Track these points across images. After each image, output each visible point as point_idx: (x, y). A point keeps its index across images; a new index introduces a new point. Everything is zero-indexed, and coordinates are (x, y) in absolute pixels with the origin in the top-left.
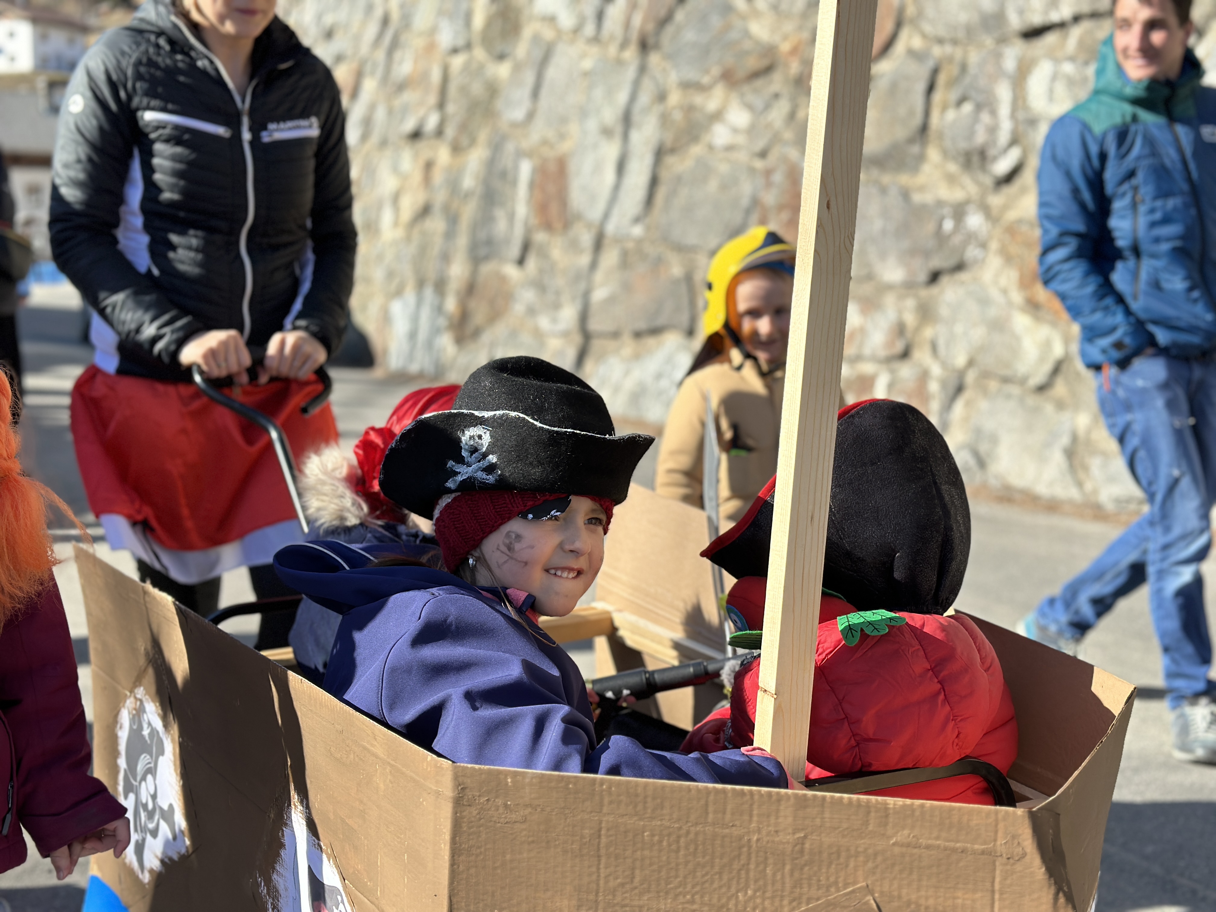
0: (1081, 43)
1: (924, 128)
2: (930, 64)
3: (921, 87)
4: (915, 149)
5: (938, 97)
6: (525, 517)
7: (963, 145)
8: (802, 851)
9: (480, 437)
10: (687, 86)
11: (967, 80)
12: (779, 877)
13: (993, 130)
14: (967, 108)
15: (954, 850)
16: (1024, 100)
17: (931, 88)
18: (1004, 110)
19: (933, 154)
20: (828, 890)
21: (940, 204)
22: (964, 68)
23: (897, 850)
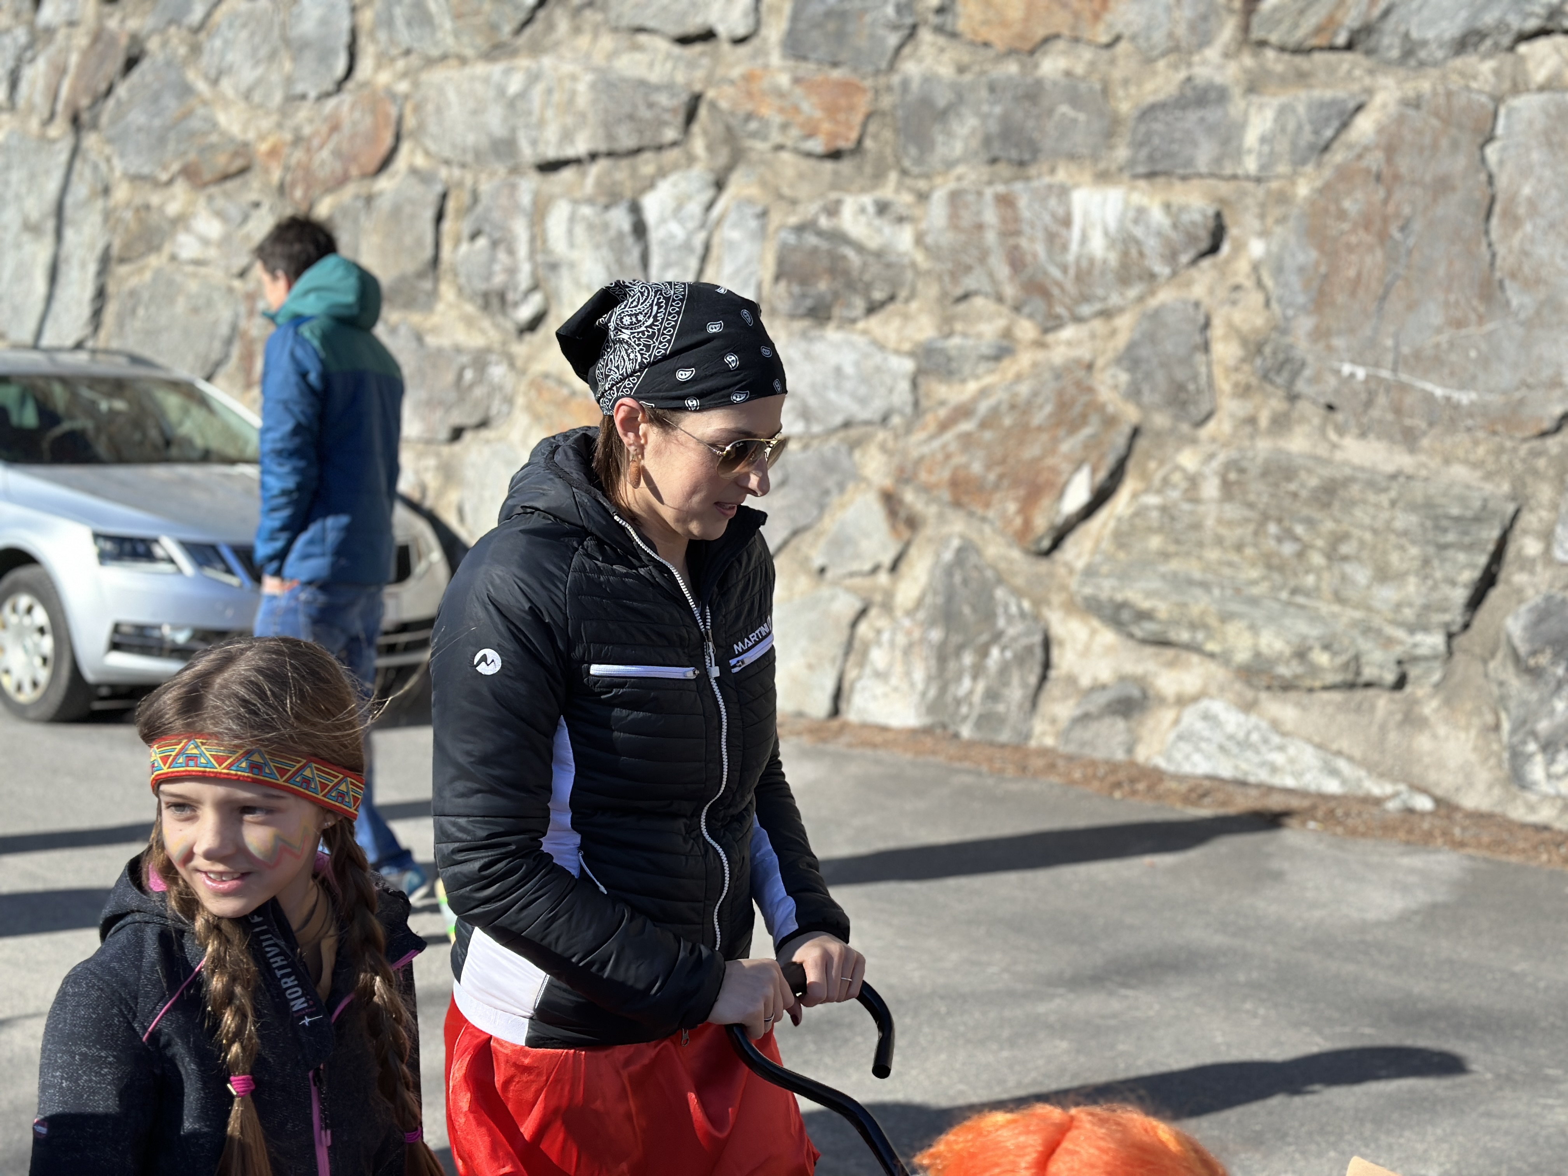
0: (599, 183)
1: (435, 261)
2: (438, 189)
3: (429, 214)
4: (427, 285)
5: (447, 225)
7: (482, 286)
10: (136, 179)
11: (480, 209)
13: (512, 271)
14: (482, 242)
16: (545, 241)
17: (439, 217)
18: (523, 249)
19: (447, 291)
21: (458, 350)
22: (475, 197)
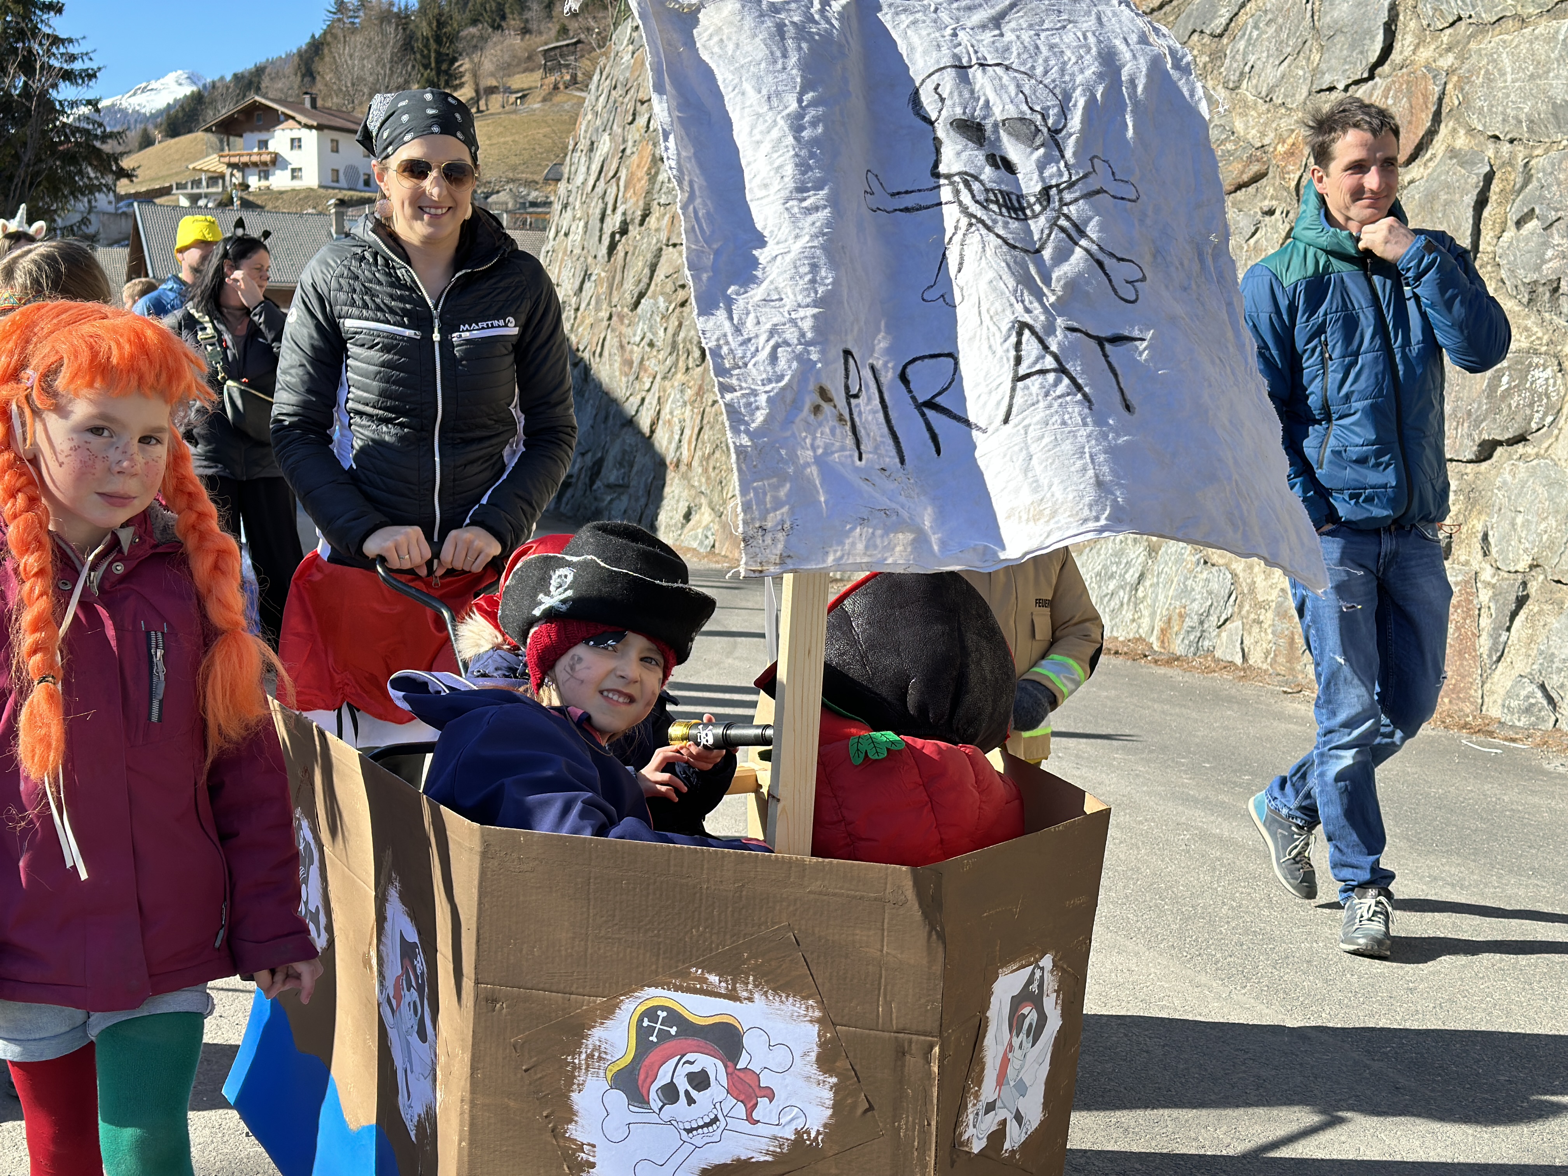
2: (1483, 169)
3: (1470, 199)
5: (1489, 213)
6: (587, 643)
8: (741, 897)
9: (566, 576)
11: (1533, 187)
12: (723, 917)
14: (1532, 225)
15: (855, 897)
17: (1481, 203)
20: (759, 926)
22: (1527, 174)
23: (812, 896)
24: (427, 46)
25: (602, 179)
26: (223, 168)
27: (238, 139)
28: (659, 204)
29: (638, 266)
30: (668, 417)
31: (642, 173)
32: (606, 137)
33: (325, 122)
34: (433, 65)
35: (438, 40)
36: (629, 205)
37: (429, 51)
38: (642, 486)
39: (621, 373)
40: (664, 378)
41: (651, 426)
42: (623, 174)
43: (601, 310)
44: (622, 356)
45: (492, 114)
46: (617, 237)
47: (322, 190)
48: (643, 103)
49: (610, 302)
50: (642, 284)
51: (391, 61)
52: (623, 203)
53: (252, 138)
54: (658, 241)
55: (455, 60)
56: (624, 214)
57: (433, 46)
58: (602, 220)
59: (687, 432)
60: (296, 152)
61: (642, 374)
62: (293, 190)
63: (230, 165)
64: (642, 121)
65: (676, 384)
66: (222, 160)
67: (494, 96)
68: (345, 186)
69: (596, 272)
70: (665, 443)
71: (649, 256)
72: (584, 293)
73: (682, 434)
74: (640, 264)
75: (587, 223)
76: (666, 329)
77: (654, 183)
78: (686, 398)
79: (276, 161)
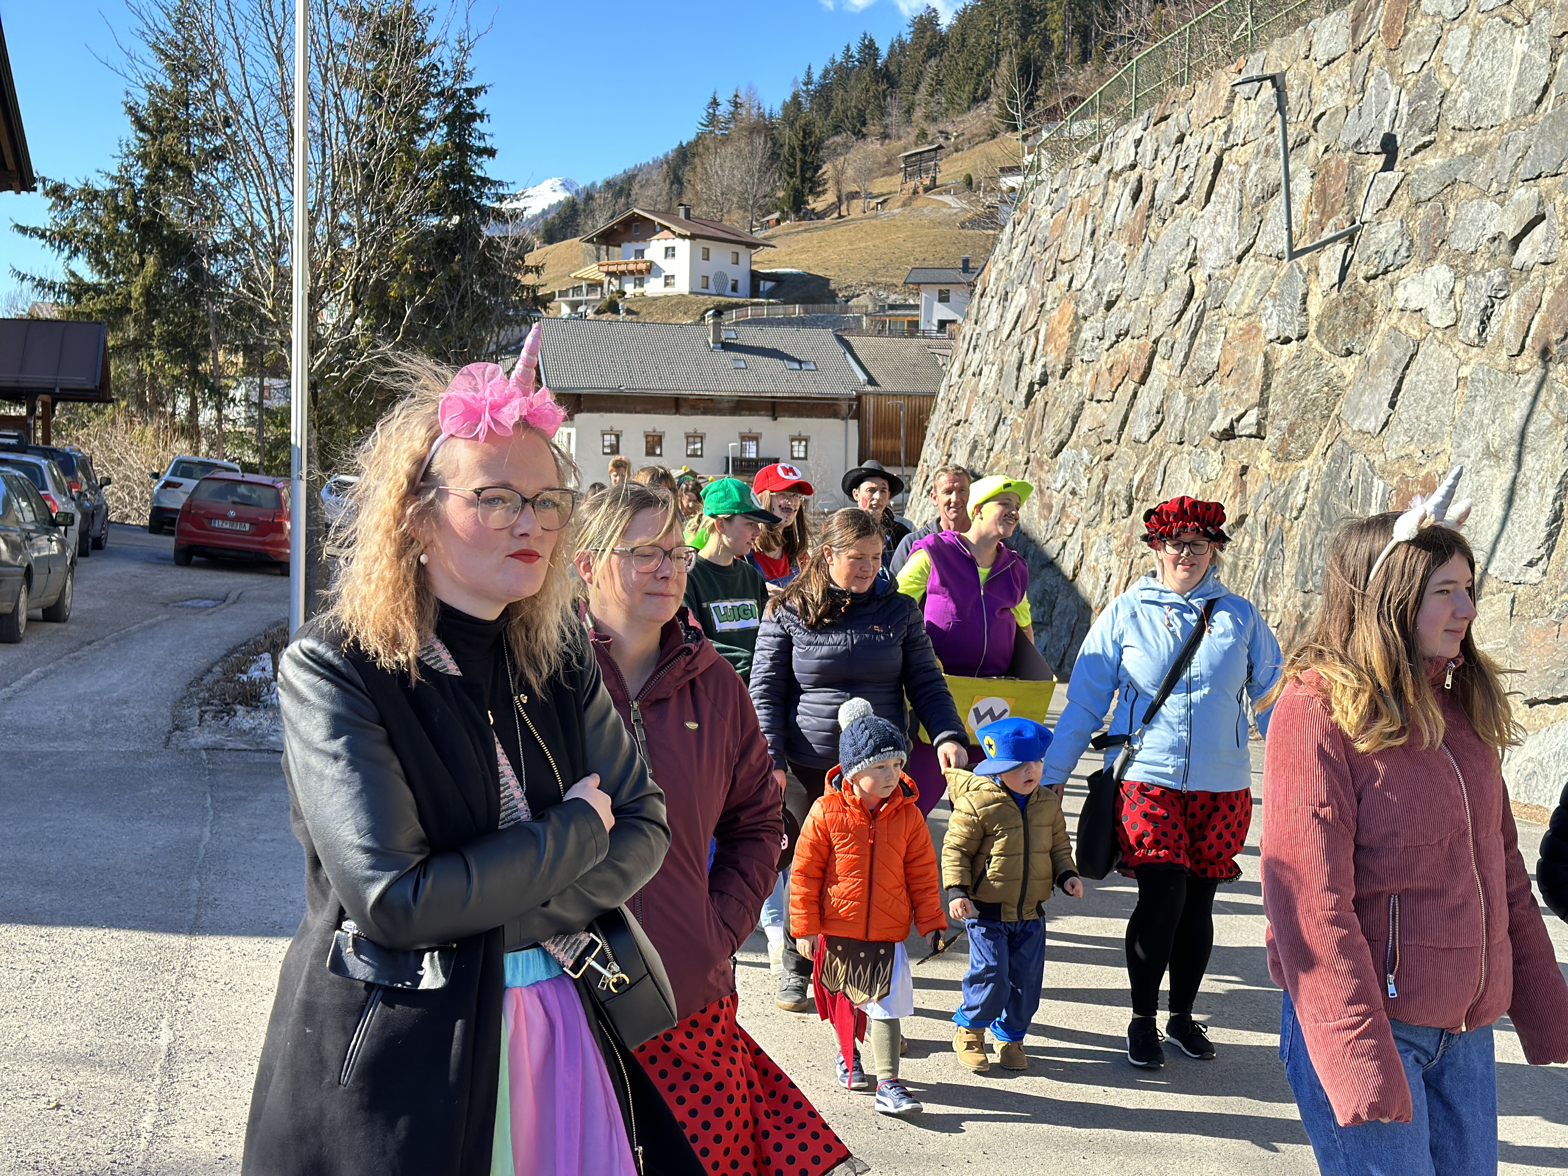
24: (793, 155)
25: (1018, 329)
26: (602, 277)
27: (616, 249)
28: (1082, 361)
29: (1059, 418)
30: (1093, 563)
31: (1064, 329)
32: (1022, 289)
33: (697, 232)
34: (798, 173)
35: (804, 149)
36: (1049, 359)
37: (795, 160)
38: (1065, 626)
39: (1040, 516)
40: (1088, 526)
41: (1074, 570)
42: (1043, 328)
43: (1017, 453)
44: (1041, 500)
45: (853, 220)
46: (1036, 387)
47: (693, 296)
48: (1063, 263)
49: (1028, 447)
50: (1063, 434)
51: (760, 171)
52: (1042, 356)
53: (630, 247)
54: (1080, 394)
55: (819, 167)
56: (1044, 366)
57: (799, 155)
58: (1019, 369)
59: (1114, 580)
60: (670, 261)
61: (1064, 519)
62: (666, 296)
63: (608, 273)
64: (1063, 279)
65: (1101, 533)
66: (602, 268)
67: (855, 201)
68: (714, 292)
69: (1011, 416)
70: (1089, 588)
71: (1071, 409)
72: (998, 434)
73: (1108, 581)
74: (1061, 415)
75: (1001, 370)
76: (1089, 480)
77: (1077, 340)
78: (1112, 547)
79: (651, 269)
